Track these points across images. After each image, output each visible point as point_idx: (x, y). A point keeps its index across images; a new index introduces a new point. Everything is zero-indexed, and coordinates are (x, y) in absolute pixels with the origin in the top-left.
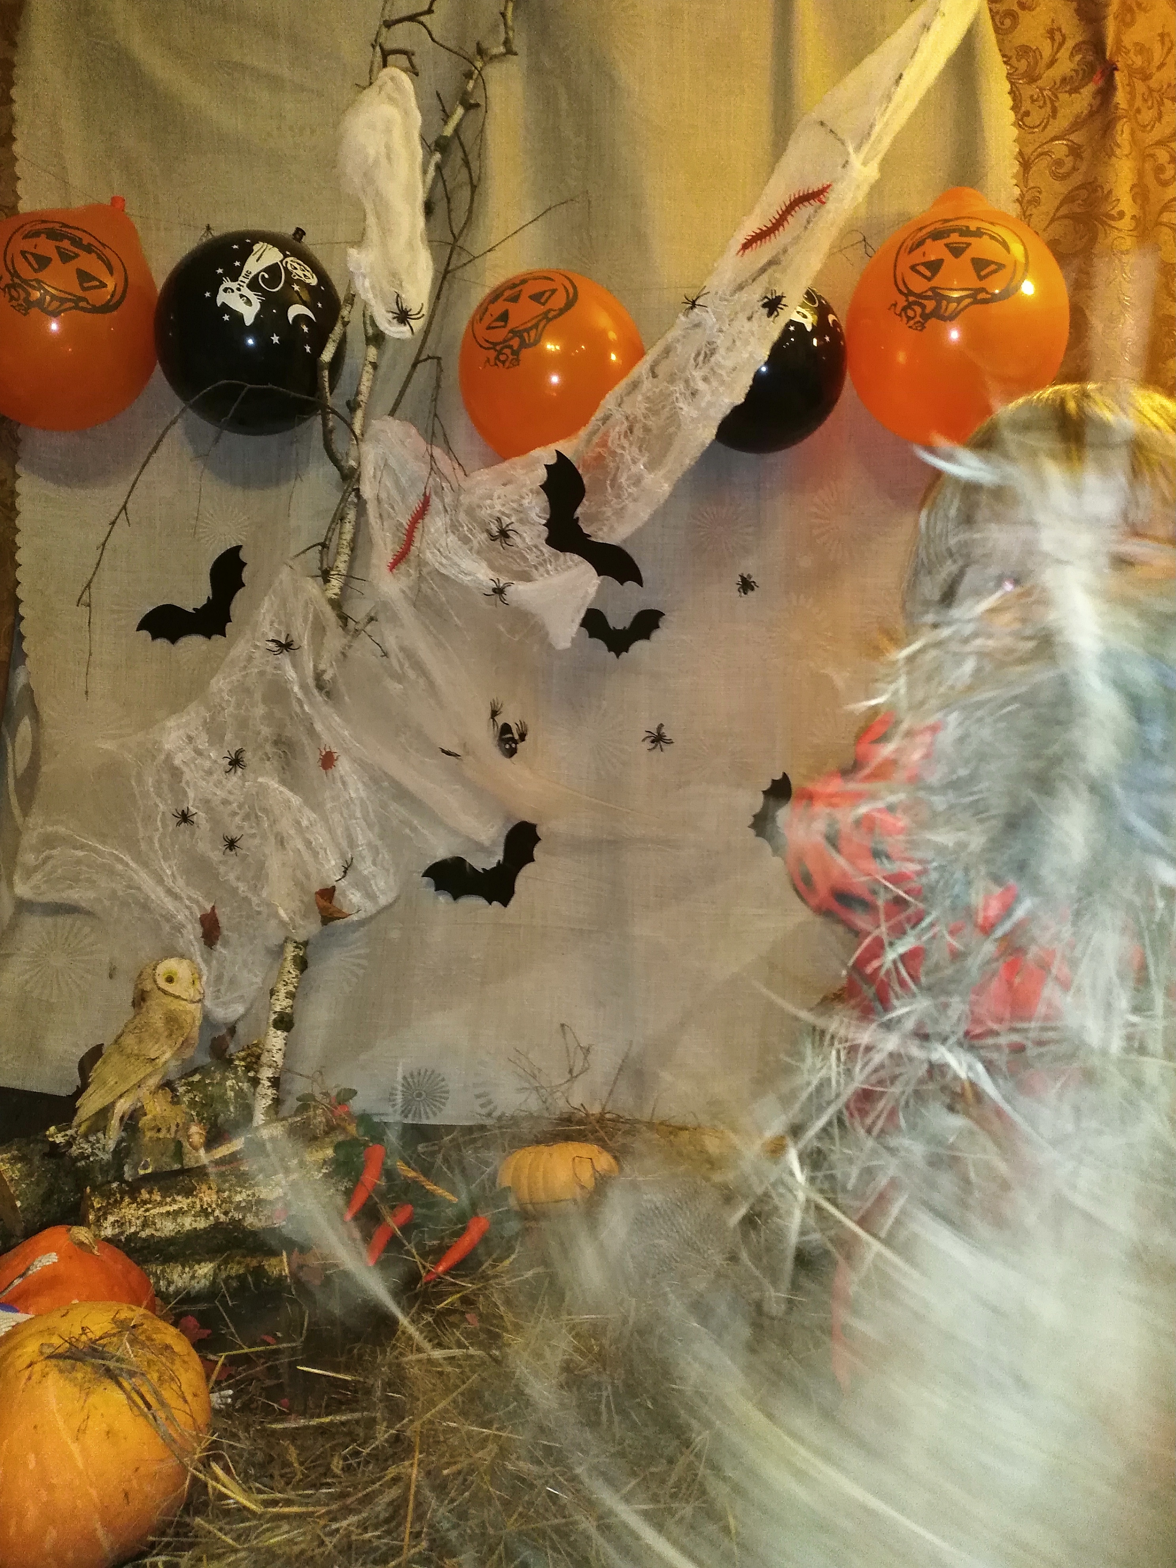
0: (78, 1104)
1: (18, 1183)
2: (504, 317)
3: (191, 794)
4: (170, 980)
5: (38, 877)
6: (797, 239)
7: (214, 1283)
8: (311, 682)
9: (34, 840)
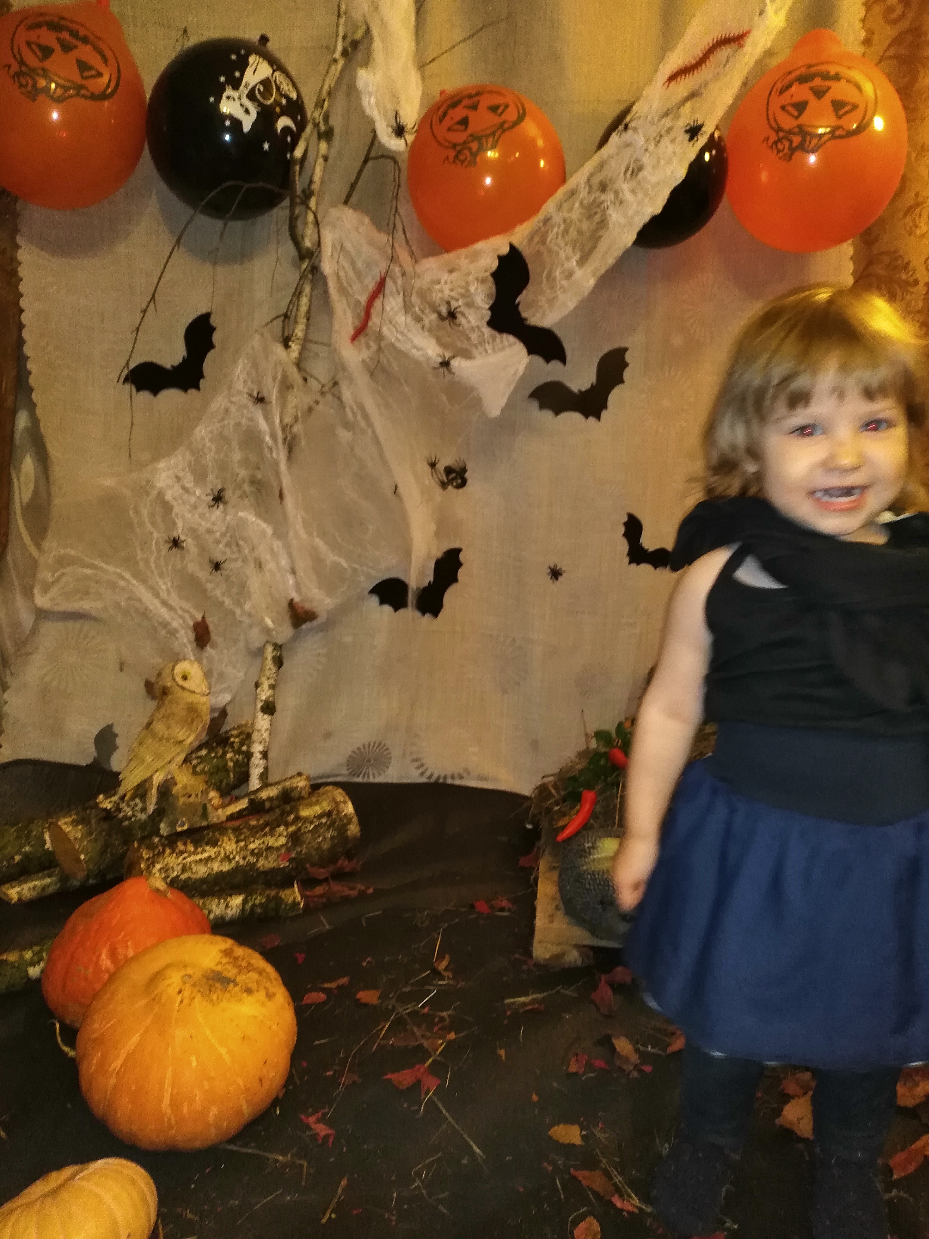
0: (121, 777)
1: (81, 840)
2: (464, 122)
3: (180, 524)
4: (185, 678)
5: (54, 591)
6: (716, 76)
7: (243, 911)
8: (278, 433)
9: (50, 561)
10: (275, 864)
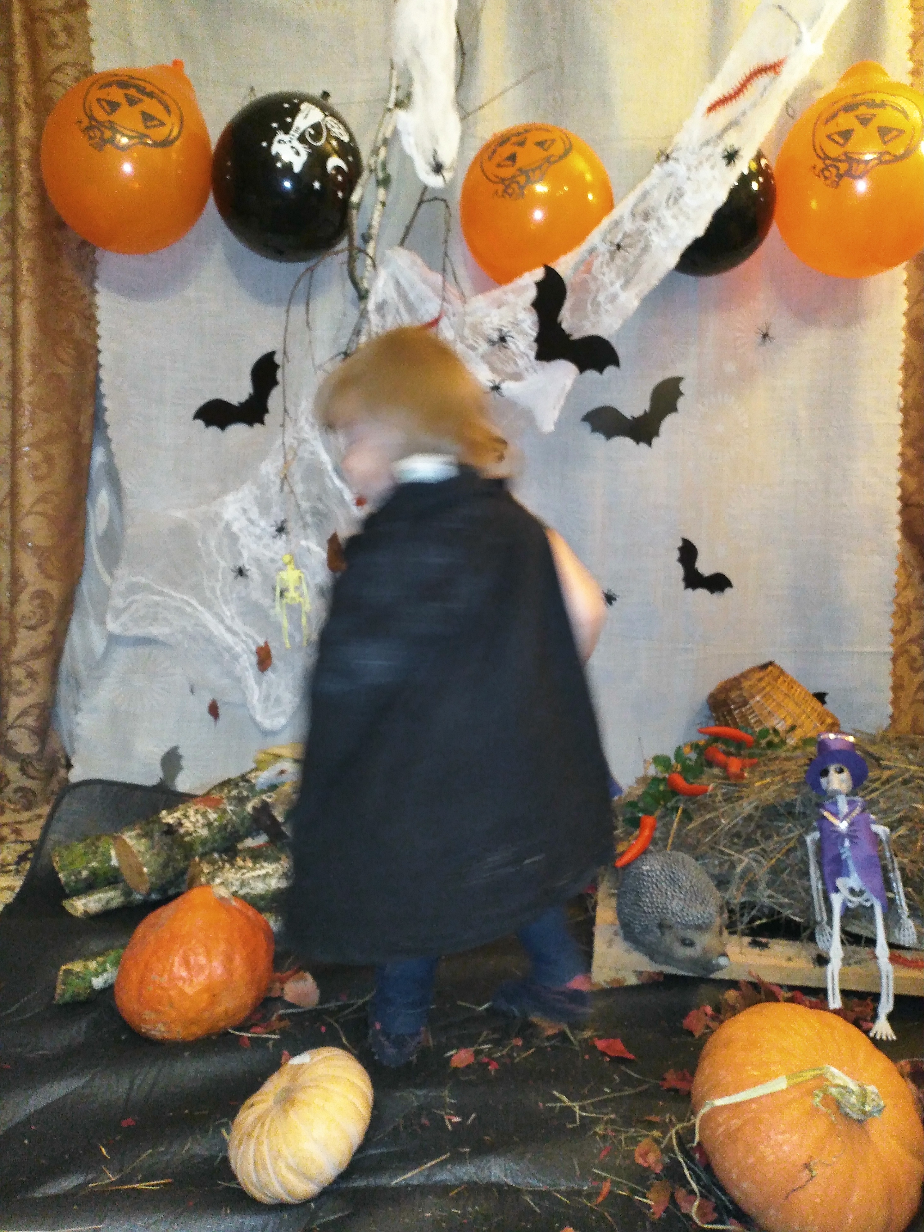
1: (144, 853)
2: (513, 158)
3: (245, 554)
5: (124, 618)
6: (755, 104)
9: (122, 588)
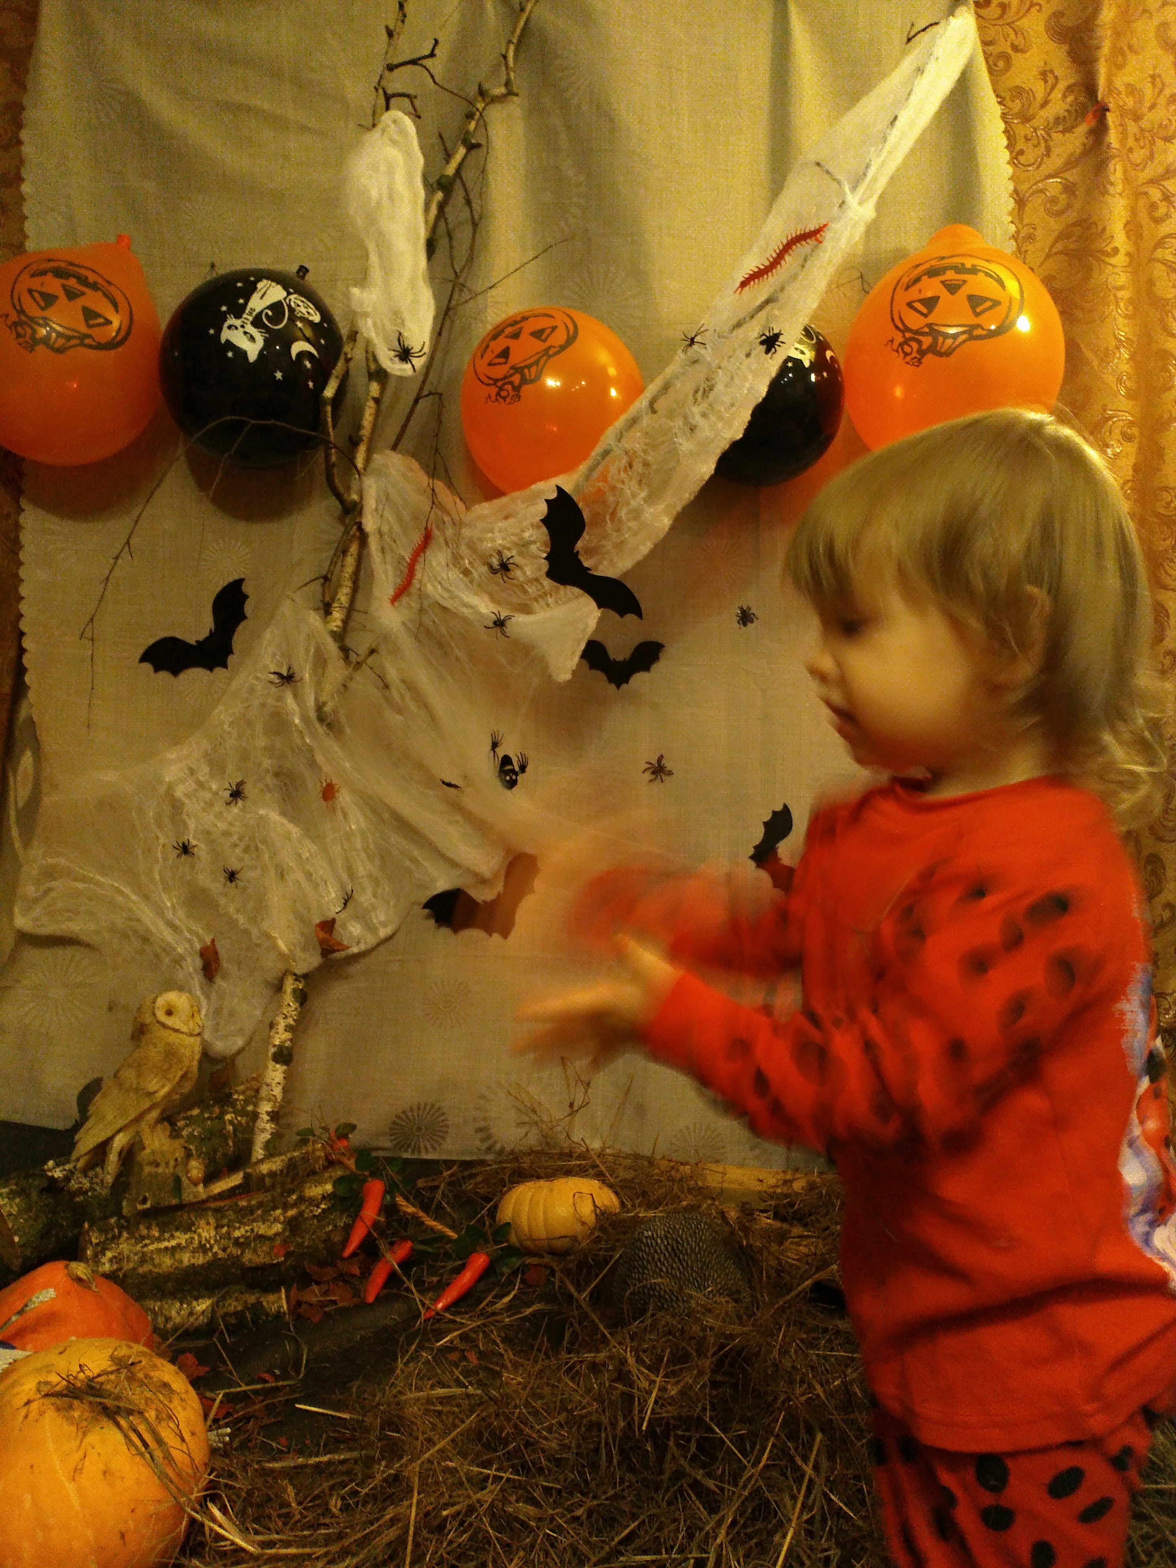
0: (77, 1137)
2: (505, 353)
3: (192, 825)
4: (169, 1013)
5: (38, 910)
6: (794, 277)
7: (212, 1320)
8: (313, 715)
9: (35, 873)
10: (267, 1260)
